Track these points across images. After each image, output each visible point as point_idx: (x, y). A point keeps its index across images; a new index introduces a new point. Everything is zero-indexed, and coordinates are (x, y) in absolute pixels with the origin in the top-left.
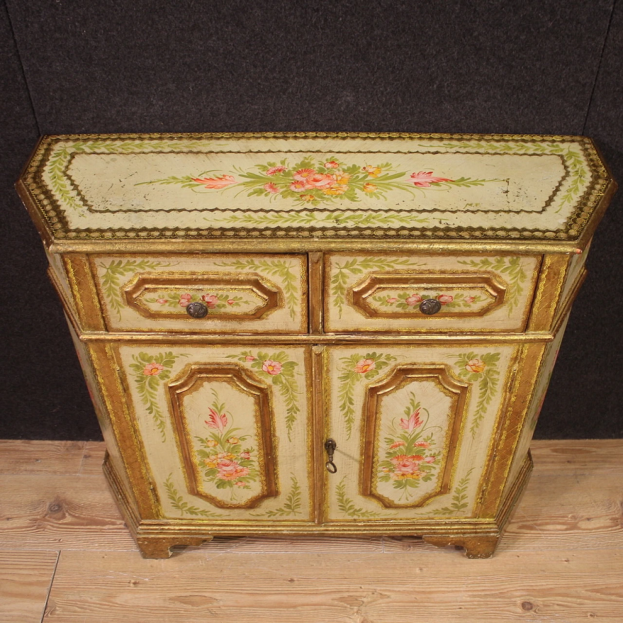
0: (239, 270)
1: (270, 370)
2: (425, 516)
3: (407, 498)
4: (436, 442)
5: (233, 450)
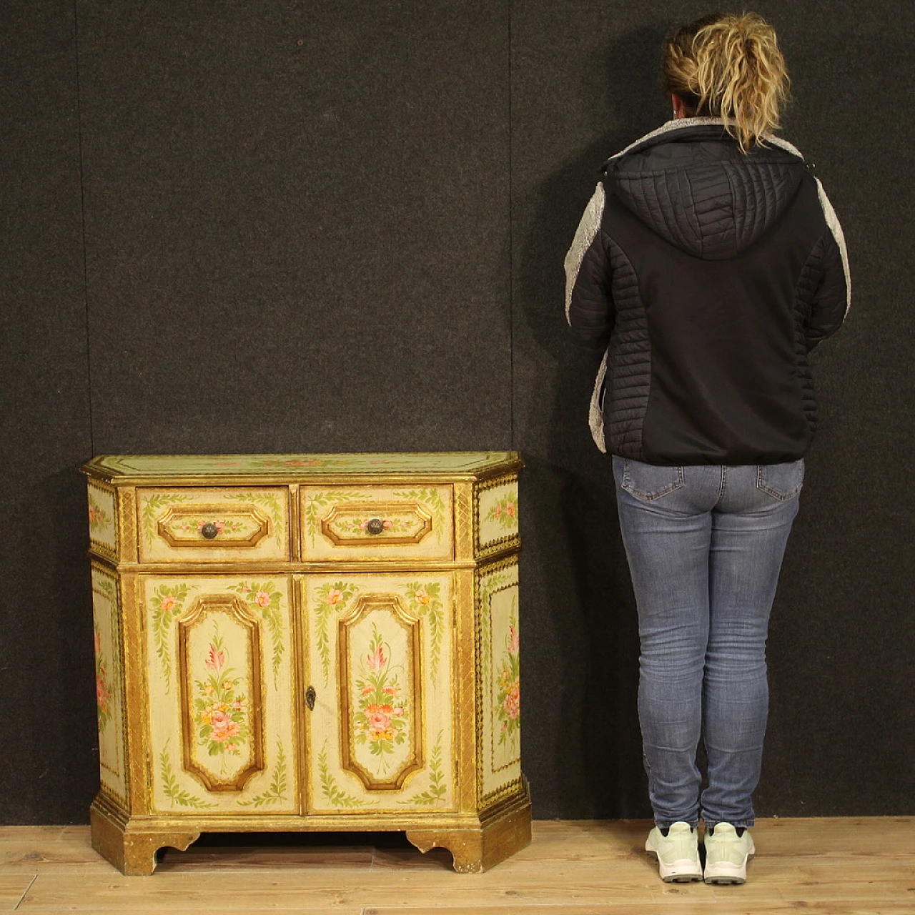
0: (241, 502)
1: (261, 602)
2: (407, 807)
3: (384, 770)
4: (400, 686)
5: (227, 698)
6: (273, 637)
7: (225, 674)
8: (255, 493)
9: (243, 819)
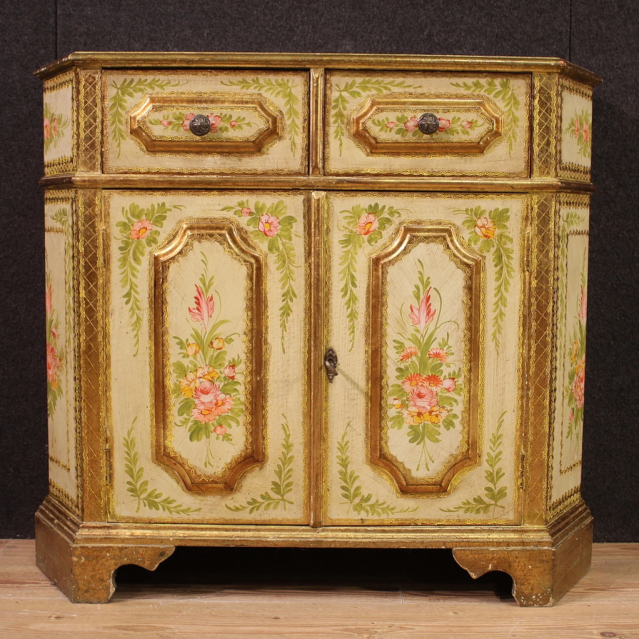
0: (245, 90)
1: (267, 229)
2: (454, 517)
3: (427, 465)
4: (453, 350)
5: (216, 362)
6: (282, 279)
7: (215, 327)
8: (263, 78)
9: (234, 530)
